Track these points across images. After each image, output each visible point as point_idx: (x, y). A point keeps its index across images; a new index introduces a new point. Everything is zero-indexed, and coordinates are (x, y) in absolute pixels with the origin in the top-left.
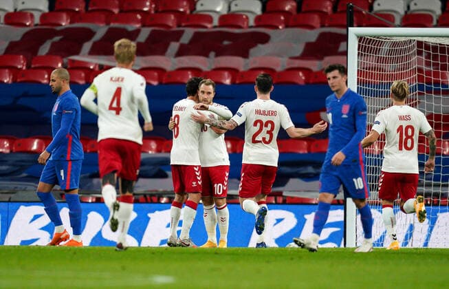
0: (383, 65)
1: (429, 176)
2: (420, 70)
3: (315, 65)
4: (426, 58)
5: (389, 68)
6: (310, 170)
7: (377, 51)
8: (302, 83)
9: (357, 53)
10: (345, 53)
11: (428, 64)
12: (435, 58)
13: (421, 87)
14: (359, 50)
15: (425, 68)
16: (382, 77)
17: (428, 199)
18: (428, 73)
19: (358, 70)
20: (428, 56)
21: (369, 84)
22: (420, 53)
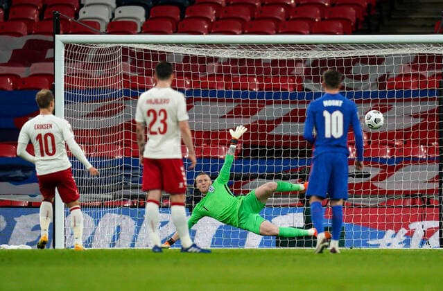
0: (89, 72)
1: (135, 179)
2: (125, 76)
3: (23, 72)
4: (131, 64)
5: (95, 74)
6: (19, 173)
7: (83, 58)
8: (10, 89)
9: (63, 60)
10: (53, 60)
11: (133, 70)
12: (140, 63)
13: (126, 92)
14: (65, 56)
15: (130, 74)
16: (88, 82)
17: (135, 201)
18: (134, 79)
19: (65, 76)
20: (133, 62)
21: (75, 89)
22: (125, 59)
